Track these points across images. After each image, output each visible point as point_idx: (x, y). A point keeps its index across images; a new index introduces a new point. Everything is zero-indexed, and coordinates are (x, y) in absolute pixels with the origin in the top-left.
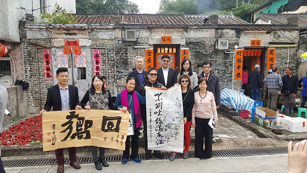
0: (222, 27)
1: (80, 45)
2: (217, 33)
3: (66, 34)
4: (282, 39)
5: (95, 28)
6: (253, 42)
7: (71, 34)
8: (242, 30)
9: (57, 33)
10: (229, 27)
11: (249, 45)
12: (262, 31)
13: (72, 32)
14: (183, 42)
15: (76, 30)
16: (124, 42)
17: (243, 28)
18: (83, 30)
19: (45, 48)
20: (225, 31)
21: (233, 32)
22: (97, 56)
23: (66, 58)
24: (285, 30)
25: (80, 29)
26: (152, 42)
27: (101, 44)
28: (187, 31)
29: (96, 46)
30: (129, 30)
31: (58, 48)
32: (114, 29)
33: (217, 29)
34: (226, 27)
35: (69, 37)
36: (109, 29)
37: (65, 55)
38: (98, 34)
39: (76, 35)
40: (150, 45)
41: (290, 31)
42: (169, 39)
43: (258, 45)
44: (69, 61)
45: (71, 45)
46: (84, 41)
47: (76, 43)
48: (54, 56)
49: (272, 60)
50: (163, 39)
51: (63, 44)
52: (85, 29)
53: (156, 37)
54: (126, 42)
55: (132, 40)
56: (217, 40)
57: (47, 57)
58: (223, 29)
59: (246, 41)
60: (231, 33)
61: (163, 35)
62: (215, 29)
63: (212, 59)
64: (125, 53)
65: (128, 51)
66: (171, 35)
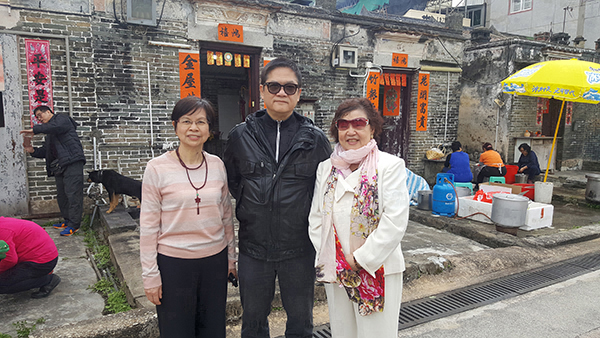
0: (344, 19)
2: (334, 31)
4: (441, 56)
6: (396, 58)
8: (380, 30)
10: (356, 21)
11: (389, 63)
14: (267, 44)
16: (121, 25)
17: (382, 25)
20: (349, 28)
21: (363, 32)
22: (37, 60)
24: (444, 38)
27: (52, 26)
28: (275, 18)
29: (35, 31)
33: (335, 22)
34: (352, 20)
40: (190, 41)
42: (237, 32)
43: (403, 65)
49: (424, 95)
50: (223, 29)
53: (207, 24)
54: (125, 26)
55: (146, 23)
56: (337, 49)
58: (346, 23)
59: (385, 53)
60: (361, 34)
61: (222, 20)
62: (332, 21)
63: (325, 88)
64: (124, 58)
65: (132, 51)
66: (240, 22)
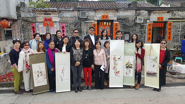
0: (140, 9)
1: (53, 21)
2: (136, 13)
3: (45, 14)
5: (62, 10)
6: (158, 18)
7: (47, 14)
8: (152, 11)
9: (39, 14)
10: (144, 9)
11: (156, 20)
12: (164, 11)
13: (48, 13)
14: (115, 19)
15: (50, 12)
16: (79, 18)
17: (152, 9)
18: (54, 12)
19: (32, 22)
20: (141, 11)
21: (147, 12)
22: (63, 27)
23: (45, 29)
24: (178, 10)
25: (53, 11)
26: (96, 19)
27: (66, 20)
28: (118, 12)
29: (63, 21)
30: (82, 11)
31: (40, 22)
32: (73, 11)
33: (136, 10)
34: (142, 9)
35: (46, 16)
36: (70, 11)
37: (44, 27)
38: (63, 14)
39: (50, 15)
41: (182, 11)
42: (107, 17)
43: (161, 20)
44: (47, 30)
45: (48, 21)
46: (55, 18)
47: (50, 20)
48: (38, 28)
49: (170, 29)
50: (103, 16)
51: (43, 20)
52: (56, 11)
53: (99, 16)
54: (80, 19)
55: (84, 17)
56: (137, 17)
57: (33, 28)
58: (140, 10)
59: (154, 17)
60: (145, 12)
61: (103, 14)
62: (135, 10)
63: (133, 29)
64: (80, 26)
65: (82, 24)
66: (108, 14)
